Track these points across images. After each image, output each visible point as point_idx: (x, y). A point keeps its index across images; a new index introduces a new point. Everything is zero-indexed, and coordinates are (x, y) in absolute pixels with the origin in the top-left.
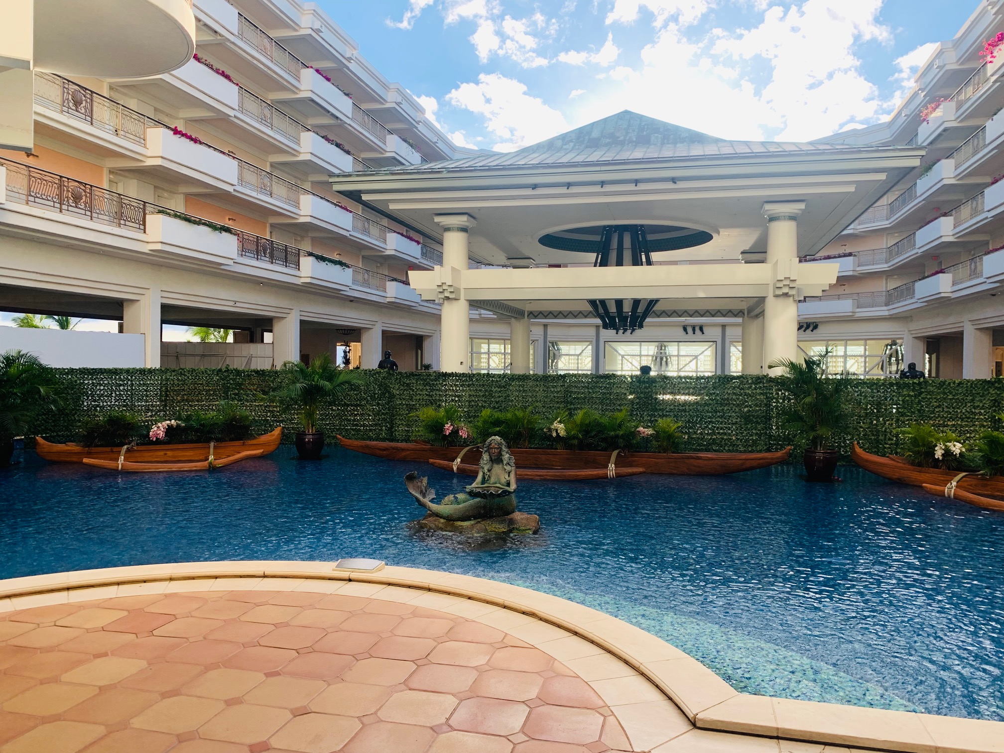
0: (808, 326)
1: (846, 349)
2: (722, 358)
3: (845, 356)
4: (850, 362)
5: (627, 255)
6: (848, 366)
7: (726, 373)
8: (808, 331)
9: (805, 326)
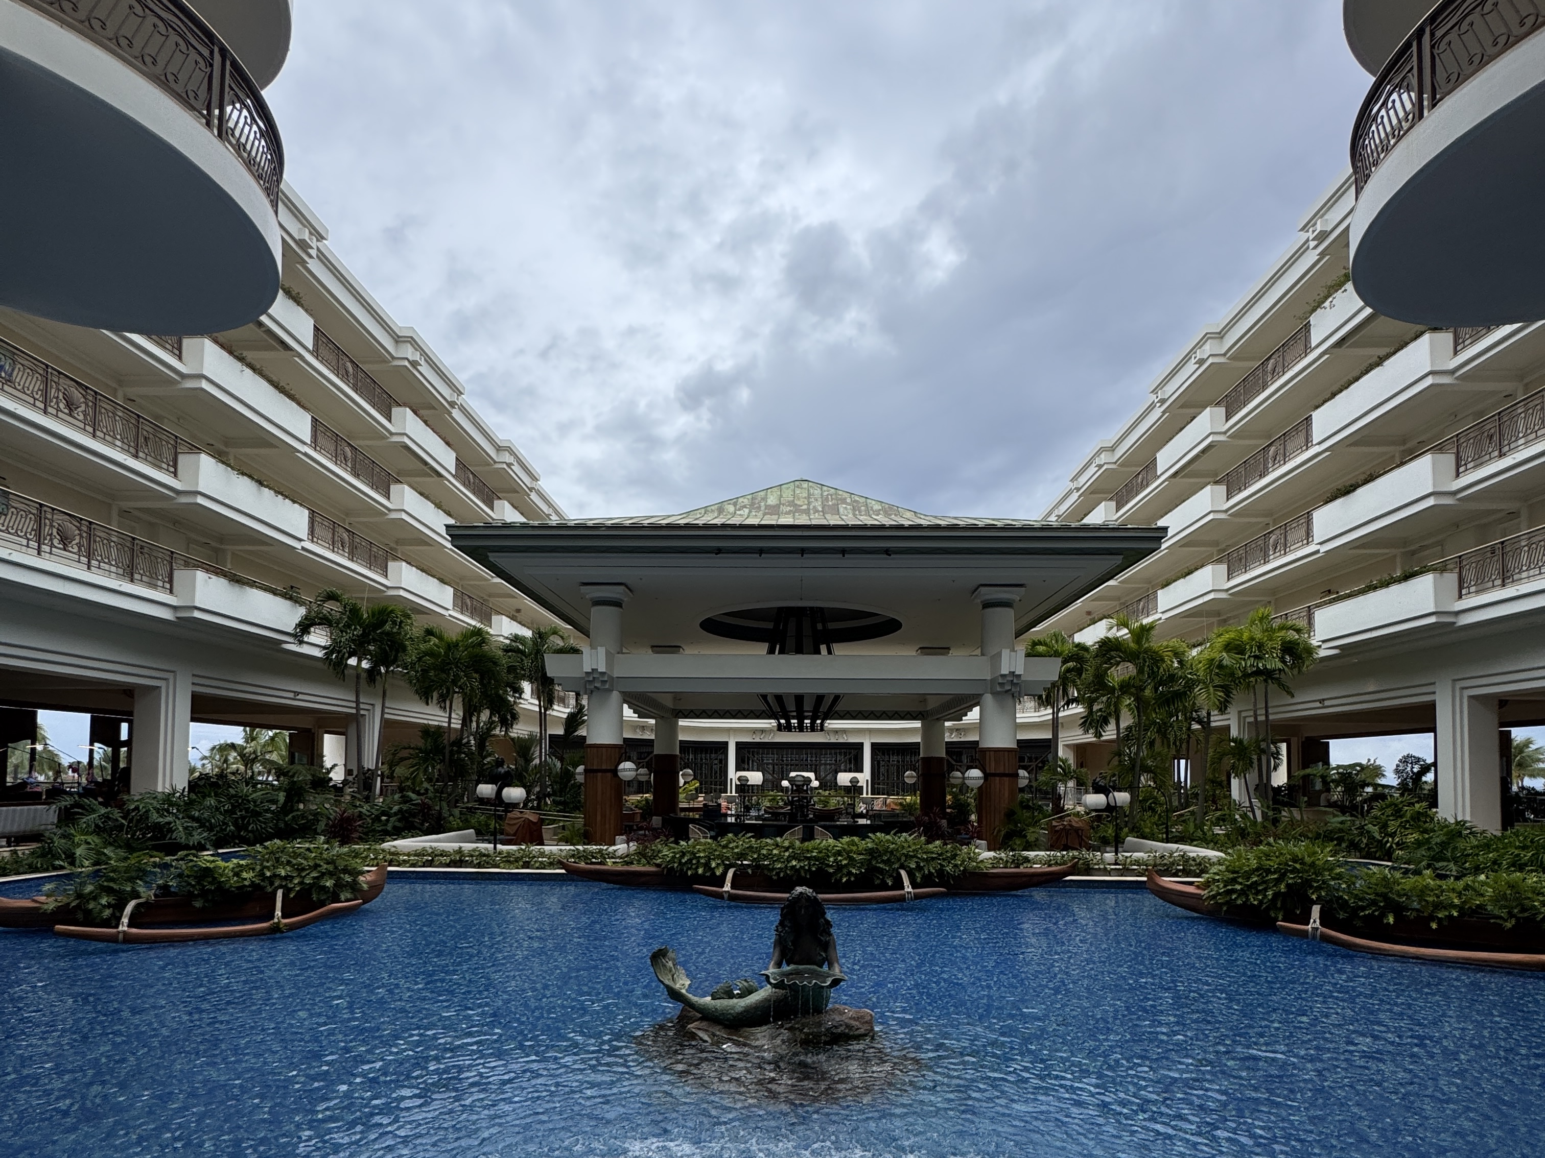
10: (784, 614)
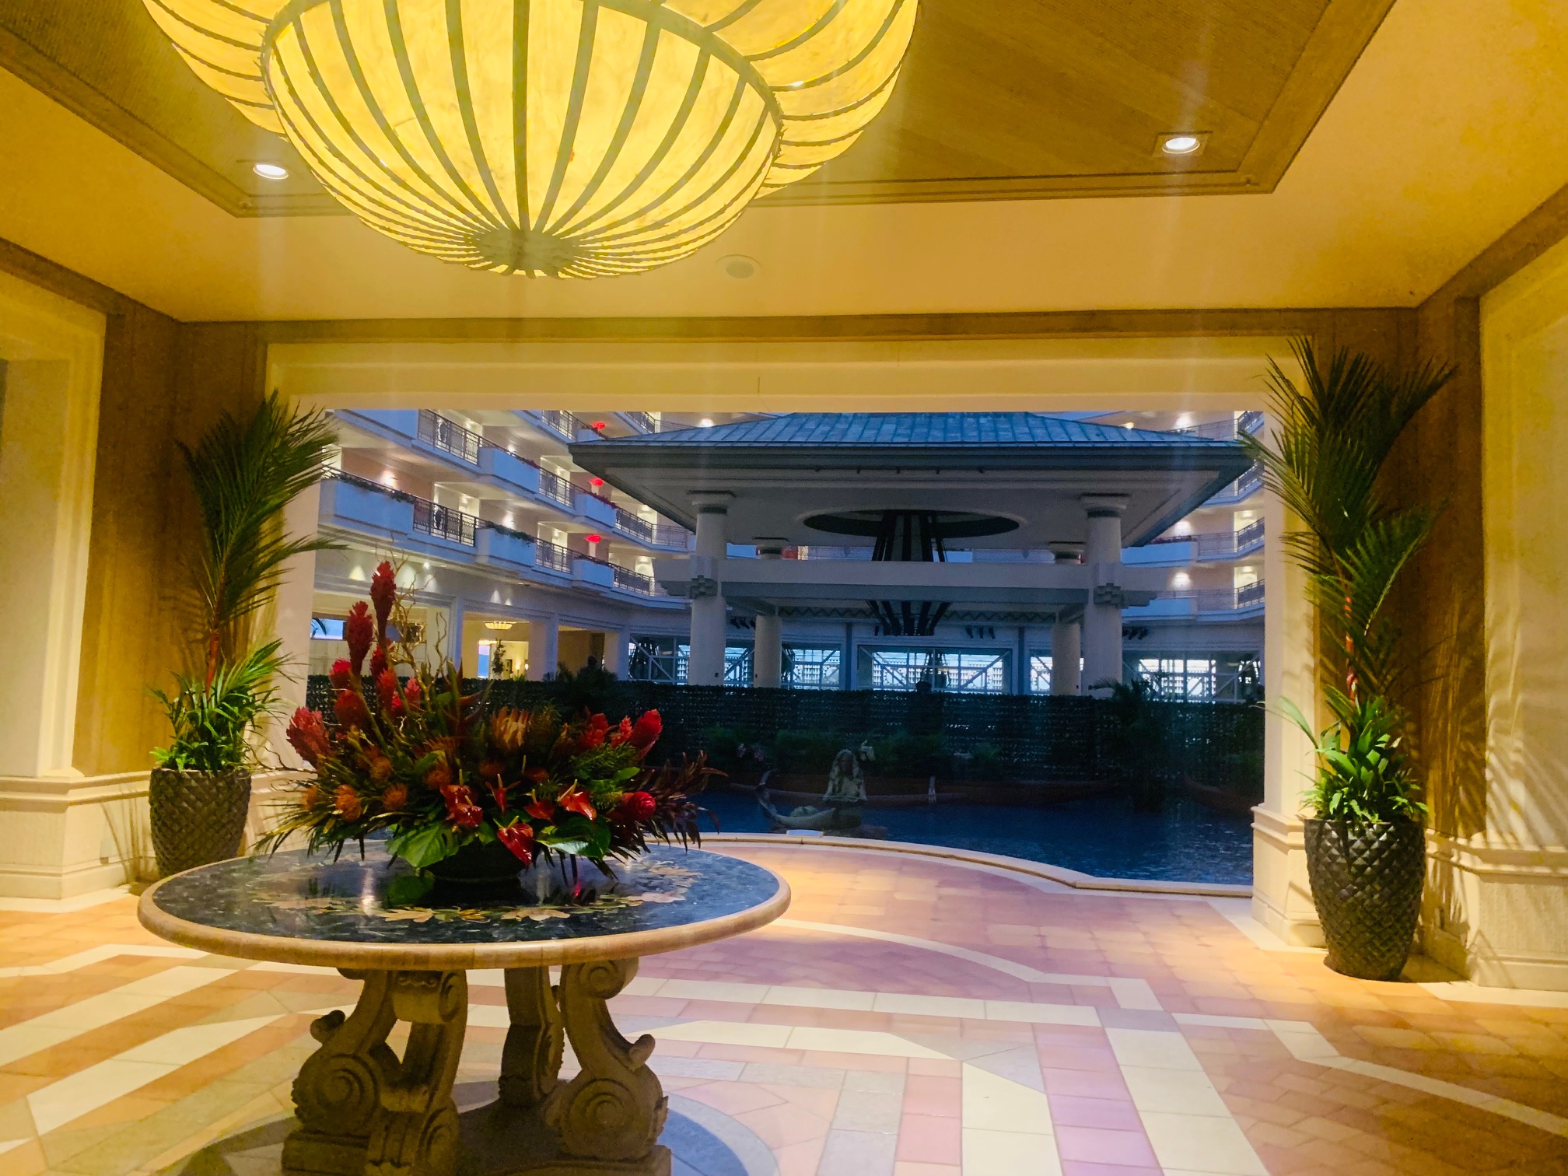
0: (1134, 633)
1: (1185, 664)
2: (1017, 671)
3: (1185, 675)
4: (1192, 682)
5: (916, 546)
6: (1189, 687)
7: (1025, 693)
8: (1136, 638)
9: (1131, 631)
10: (890, 516)
